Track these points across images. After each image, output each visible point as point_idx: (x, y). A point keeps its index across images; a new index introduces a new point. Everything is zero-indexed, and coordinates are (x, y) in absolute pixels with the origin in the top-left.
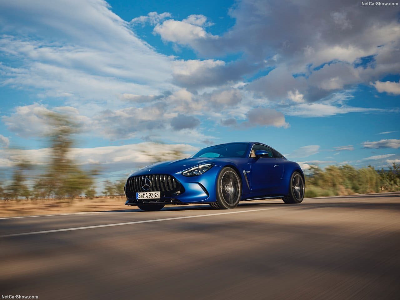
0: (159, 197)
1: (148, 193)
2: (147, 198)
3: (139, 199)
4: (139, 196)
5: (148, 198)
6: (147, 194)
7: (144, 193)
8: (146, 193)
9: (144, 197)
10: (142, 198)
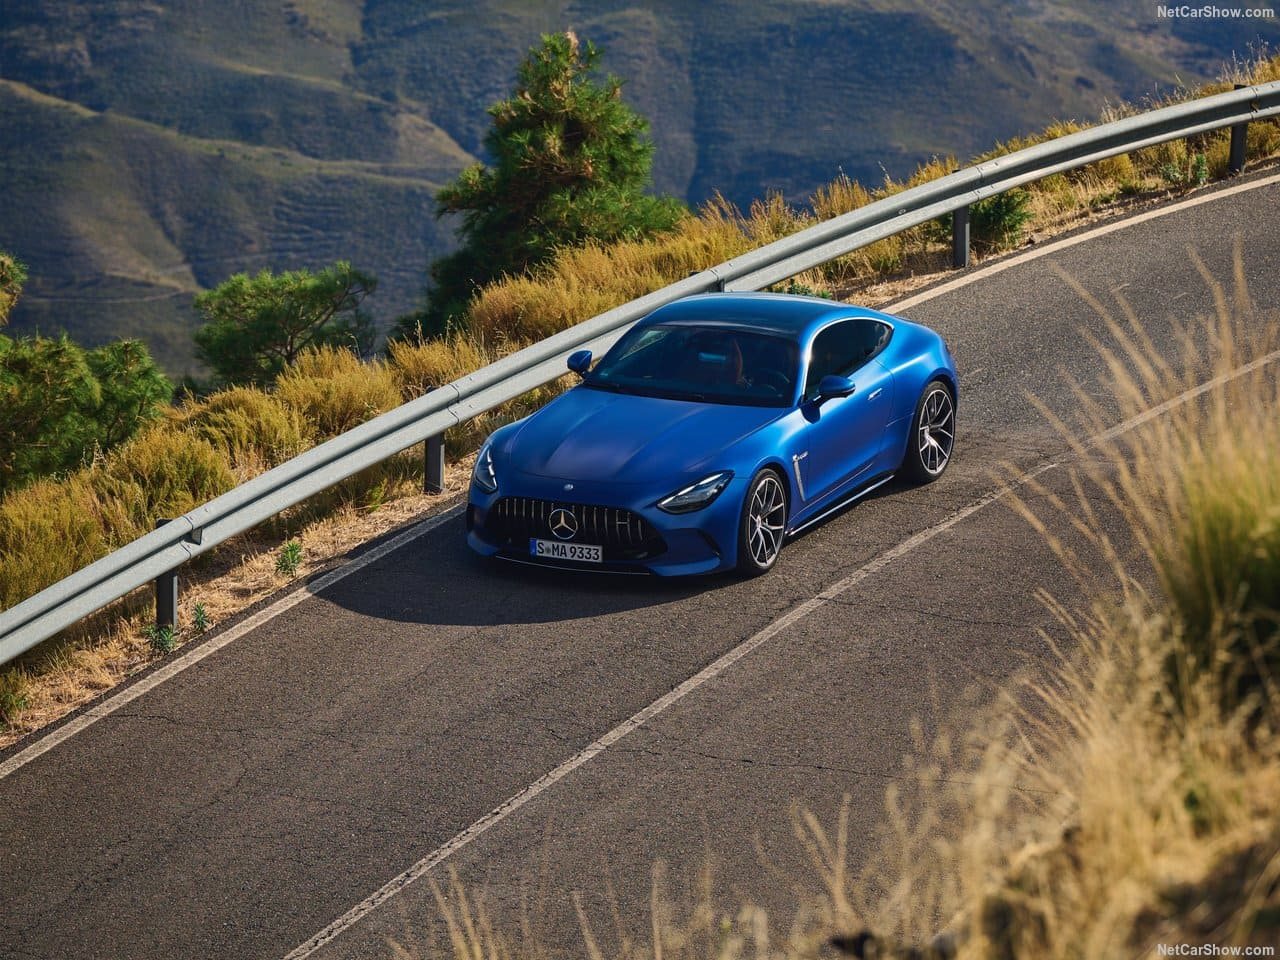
0: (600, 560)
1: (568, 546)
2: (563, 557)
3: (538, 554)
4: (538, 548)
5: (569, 557)
6: (564, 547)
7: (556, 544)
8: (561, 544)
9: (556, 553)
10: (550, 555)
